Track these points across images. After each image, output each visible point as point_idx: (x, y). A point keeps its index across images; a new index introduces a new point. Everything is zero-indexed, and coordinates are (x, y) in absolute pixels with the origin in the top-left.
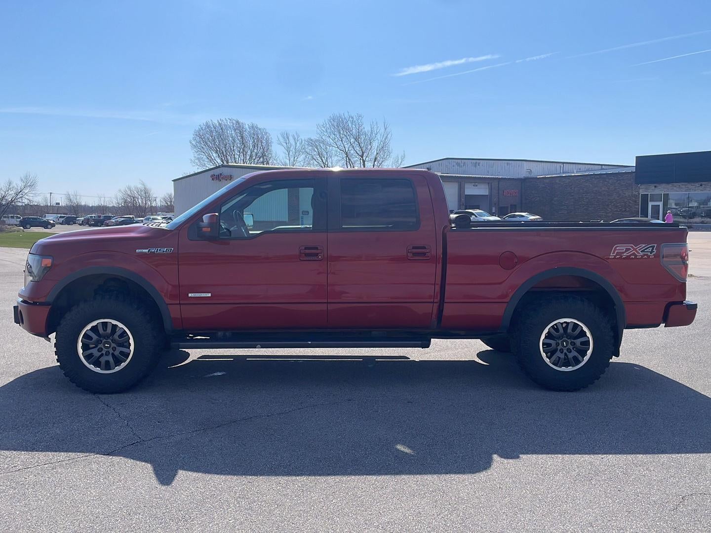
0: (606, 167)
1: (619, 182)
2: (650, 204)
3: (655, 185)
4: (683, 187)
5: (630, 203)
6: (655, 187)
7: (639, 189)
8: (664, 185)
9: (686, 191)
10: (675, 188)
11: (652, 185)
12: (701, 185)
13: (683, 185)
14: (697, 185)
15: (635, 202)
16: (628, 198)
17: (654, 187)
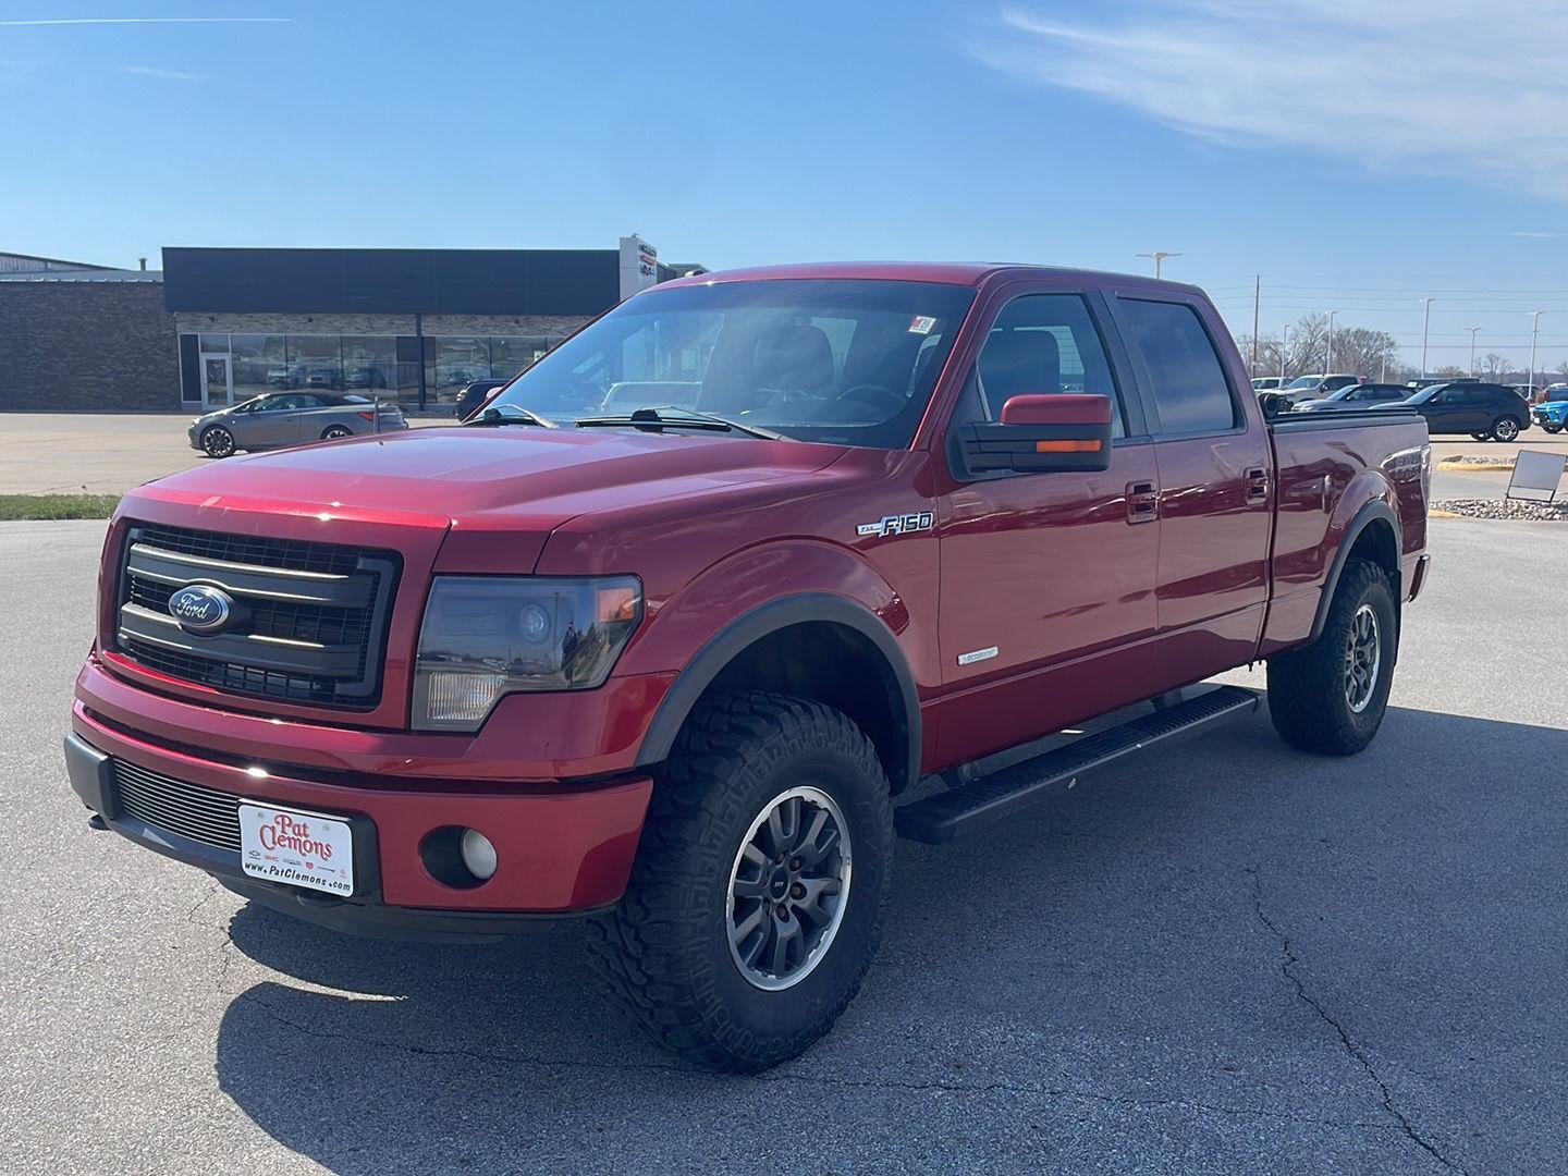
0: (57, 267)
1: (125, 304)
2: (204, 358)
3: (212, 315)
4: (273, 321)
5: (155, 353)
6: (212, 319)
7: (176, 322)
8: (230, 317)
9: (279, 332)
10: (255, 324)
11: (203, 315)
12: (310, 320)
13: (271, 318)
14: (302, 318)
15: (169, 350)
16: (152, 343)
17: (208, 320)
